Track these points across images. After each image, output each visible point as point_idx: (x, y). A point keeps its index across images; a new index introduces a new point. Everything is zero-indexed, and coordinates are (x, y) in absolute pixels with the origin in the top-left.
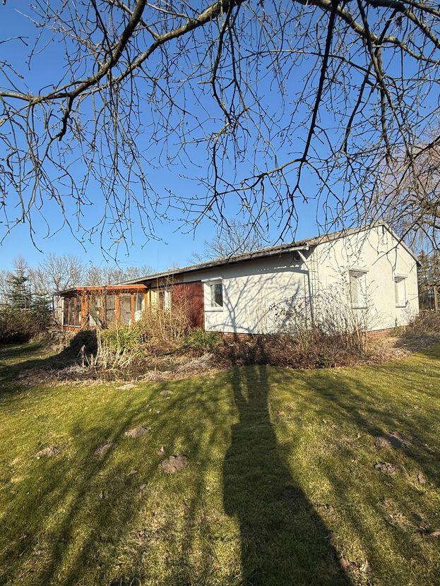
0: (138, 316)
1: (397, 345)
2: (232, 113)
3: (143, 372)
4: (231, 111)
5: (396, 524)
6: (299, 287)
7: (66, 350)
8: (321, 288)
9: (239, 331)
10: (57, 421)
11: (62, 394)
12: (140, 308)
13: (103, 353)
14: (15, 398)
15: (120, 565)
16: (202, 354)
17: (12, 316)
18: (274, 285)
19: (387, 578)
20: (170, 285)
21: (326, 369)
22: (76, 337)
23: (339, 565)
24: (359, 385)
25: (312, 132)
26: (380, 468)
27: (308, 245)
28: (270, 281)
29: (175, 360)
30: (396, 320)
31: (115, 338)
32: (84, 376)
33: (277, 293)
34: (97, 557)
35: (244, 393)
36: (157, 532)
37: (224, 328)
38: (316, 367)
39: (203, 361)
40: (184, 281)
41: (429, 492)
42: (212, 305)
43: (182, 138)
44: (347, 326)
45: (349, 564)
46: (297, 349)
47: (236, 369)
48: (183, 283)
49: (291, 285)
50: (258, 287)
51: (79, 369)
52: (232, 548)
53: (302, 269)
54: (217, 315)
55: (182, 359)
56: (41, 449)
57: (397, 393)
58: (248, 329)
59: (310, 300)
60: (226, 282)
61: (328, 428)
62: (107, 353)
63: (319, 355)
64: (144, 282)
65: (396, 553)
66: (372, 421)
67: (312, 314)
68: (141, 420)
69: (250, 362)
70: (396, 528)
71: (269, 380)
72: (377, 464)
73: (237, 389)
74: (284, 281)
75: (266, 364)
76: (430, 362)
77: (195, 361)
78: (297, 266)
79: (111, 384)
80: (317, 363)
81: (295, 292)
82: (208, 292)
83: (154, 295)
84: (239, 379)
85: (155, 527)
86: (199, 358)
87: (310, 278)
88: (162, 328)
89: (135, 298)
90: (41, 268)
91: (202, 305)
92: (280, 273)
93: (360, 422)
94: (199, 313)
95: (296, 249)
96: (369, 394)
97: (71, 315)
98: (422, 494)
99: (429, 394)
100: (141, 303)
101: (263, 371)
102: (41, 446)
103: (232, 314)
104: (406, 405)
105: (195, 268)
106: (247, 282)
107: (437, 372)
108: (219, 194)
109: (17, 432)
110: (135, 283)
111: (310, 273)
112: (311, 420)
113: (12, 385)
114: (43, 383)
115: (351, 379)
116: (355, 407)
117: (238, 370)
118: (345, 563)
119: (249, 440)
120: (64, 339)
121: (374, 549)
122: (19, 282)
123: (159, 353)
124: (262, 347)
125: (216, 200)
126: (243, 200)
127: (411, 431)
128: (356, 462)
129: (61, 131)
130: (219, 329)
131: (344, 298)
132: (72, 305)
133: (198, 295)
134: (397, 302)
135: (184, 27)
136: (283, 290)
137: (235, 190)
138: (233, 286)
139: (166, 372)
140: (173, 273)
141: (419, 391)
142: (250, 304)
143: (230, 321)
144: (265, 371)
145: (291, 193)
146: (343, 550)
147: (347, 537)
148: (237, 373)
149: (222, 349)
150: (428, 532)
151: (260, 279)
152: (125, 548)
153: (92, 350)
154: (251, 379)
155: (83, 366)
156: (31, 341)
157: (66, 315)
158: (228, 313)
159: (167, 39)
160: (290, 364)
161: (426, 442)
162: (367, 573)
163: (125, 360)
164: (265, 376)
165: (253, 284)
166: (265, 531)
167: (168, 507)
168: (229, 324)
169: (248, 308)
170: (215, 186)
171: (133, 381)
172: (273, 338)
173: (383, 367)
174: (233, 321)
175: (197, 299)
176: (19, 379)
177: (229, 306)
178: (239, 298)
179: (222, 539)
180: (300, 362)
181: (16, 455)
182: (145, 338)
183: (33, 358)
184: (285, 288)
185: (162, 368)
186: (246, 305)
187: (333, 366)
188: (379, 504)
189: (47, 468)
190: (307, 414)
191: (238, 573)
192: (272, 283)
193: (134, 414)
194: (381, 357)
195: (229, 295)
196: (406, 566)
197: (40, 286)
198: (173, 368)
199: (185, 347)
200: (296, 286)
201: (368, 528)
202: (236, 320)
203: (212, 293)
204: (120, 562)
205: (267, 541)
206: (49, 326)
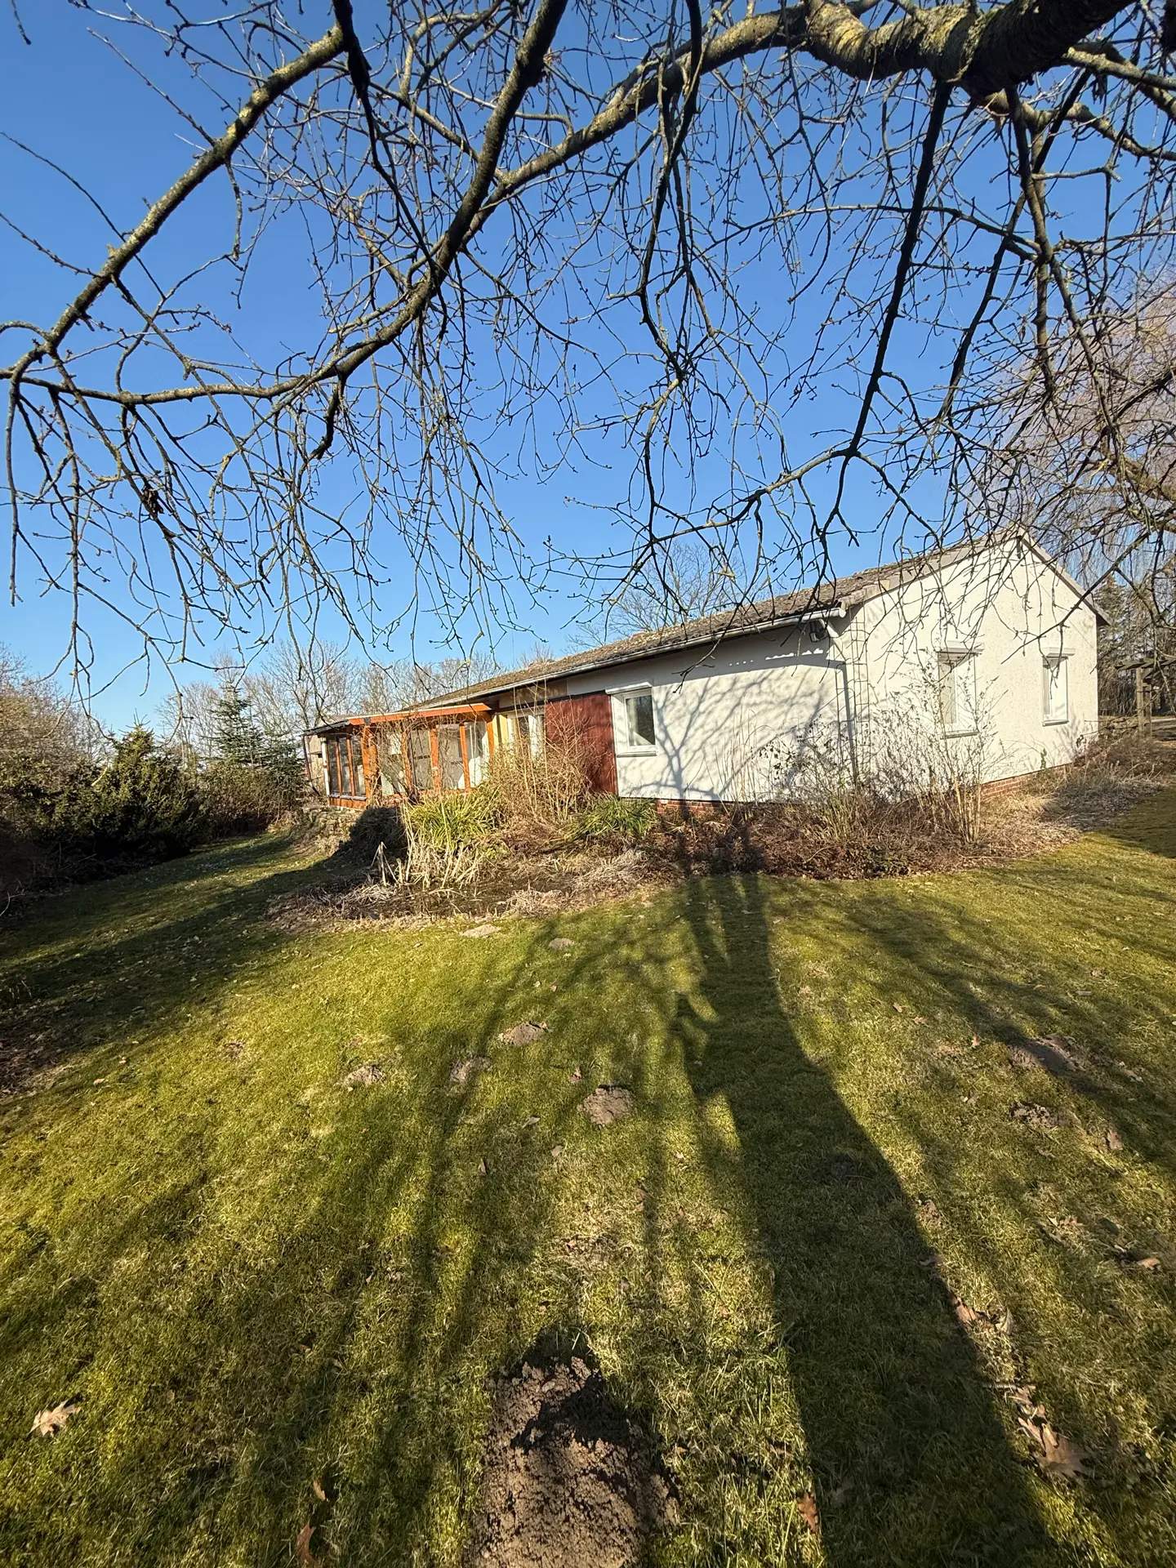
0: (477, 771)
1: (1048, 815)
2: (682, 351)
3: (504, 893)
4: (679, 346)
5: (1063, 1238)
6: (821, 700)
7: (343, 847)
8: (873, 700)
9: (691, 796)
10: (365, 1009)
11: (360, 948)
12: (481, 754)
13: (419, 856)
14: (274, 960)
15: (546, 1304)
16: (618, 851)
17: (230, 781)
18: (764, 697)
19: (1051, 1347)
20: (541, 703)
21: (889, 879)
22: (361, 822)
23: (955, 1318)
24: (964, 920)
25: (873, 387)
26: (1024, 1118)
27: (843, 605)
28: (755, 689)
29: (564, 863)
30: (1044, 754)
31: (437, 821)
32: (388, 908)
33: (771, 715)
34: (501, 1288)
35: (719, 944)
36: (599, 1241)
37: (658, 792)
38: (867, 876)
39: (622, 869)
40: (569, 693)
41: (1130, 1169)
42: (631, 742)
43: (564, 403)
44: (933, 780)
45: (974, 1317)
46: (824, 835)
47: (695, 883)
48: (567, 697)
49: (805, 695)
50: (729, 702)
51: (378, 892)
52: (746, 1280)
53: (830, 657)
54: (641, 764)
55: (578, 861)
56: (350, 1070)
57: (1052, 939)
58: (710, 792)
59: (847, 728)
60: (658, 695)
61: (906, 1022)
62: (428, 856)
63: (874, 850)
64: (483, 698)
65: (1069, 1300)
66: (1001, 1009)
67: (854, 758)
68: (525, 1006)
69: (720, 867)
70: (1065, 1249)
71: (767, 910)
72: (1017, 1108)
73: (702, 933)
74: (788, 687)
75: (755, 871)
76: (1124, 856)
77: (605, 869)
78: (818, 651)
79: (448, 924)
80: (870, 866)
81: (812, 711)
82: (621, 715)
83: (507, 724)
84: (705, 909)
85: (593, 1233)
86: (614, 860)
87: (850, 677)
88: (530, 797)
89: (467, 732)
90: (266, 674)
91: (610, 744)
92: (780, 670)
93: (974, 1011)
94: (603, 761)
95: (816, 615)
96: (988, 943)
97: (343, 774)
98: (1116, 1175)
99: (1123, 940)
100: (480, 744)
101: (751, 886)
102: (346, 1065)
103: (675, 761)
104: (1074, 969)
105: (591, 666)
106: (705, 691)
107: (1140, 881)
108: (658, 541)
109: (298, 1033)
110: (464, 702)
111: (849, 668)
112: (866, 1006)
113: (260, 931)
114: (318, 926)
115: (945, 906)
116: (961, 976)
117: (699, 886)
118: (967, 1315)
119: (746, 1051)
120: (336, 825)
121: (1023, 1290)
122: (232, 710)
123: (530, 850)
124: (745, 834)
125: (653, 554)
126: (711, 549)
127: (1087, 1031)
128: (973, 1101)
129: (320, 442)
130: (647, 793)
131: (927, 719)
132: (344, 753)
133: (599, 725)
134: (1046, 711)
135: (561, 148)
136: (786, 708)
137: (694, 529)
138: (674, 703)
139: (550, 893)
140: (545, 678)
141: (1101, 933)
142: (713, 740)
143: (671, 777)
144: (757, 887)
145: (821, 526)
146: (960, 1288)
147: (966, 1264)
148: (696, 896)
149: (661, 840)
150: (1132, 1257)
151: (735, 683)
152: (548, 1272)
153: (398, 849)
154: (729, 906)
155: (385, 884)
156: (271, 829)
157: (332, 774)
158: (666, 760)
159: (524, 179)
160: (810, 868)
161: (1121, 1057)
162: (1011, 1335)
163: (463, 868)
164: (757, 901)
165: (718, 697)
166: (803, 1248)
167: (611, 1192)
168: (670, 783)
169: (708, 749)
170: (650, 525)
171: (488, 915)
172: (769, 812)
173: (1016, 872)
174: (678, 777)
175: (597, 733)
176: (270, 918)
177: (668, 745)
178: (688, 728)
179: (725, 1261)
180: (830, 865)
181: (308, 1080)
182: (497, 819)
183: (283, 867)
184: (790, 702)
185: (543, 885)
186: (704, 742)
187: (903, 872)
188: (1026, 1196)
189: (369, 1109)
190: (859, 991)
191: (763, 1328)
192: (760, 693)
193: (504, 994)
194: (1010, 845)
195: (666, 722)
196: (1087, 1323)
197: (269, 711)
198: (563, 884)
199: (582, 837)
200: (816, 696)
201: (1009, 1247)
202: (683, 773)
203: (630, 717)
204: (545, 1299)
205: (810, 1267)
206: (302, 795)
